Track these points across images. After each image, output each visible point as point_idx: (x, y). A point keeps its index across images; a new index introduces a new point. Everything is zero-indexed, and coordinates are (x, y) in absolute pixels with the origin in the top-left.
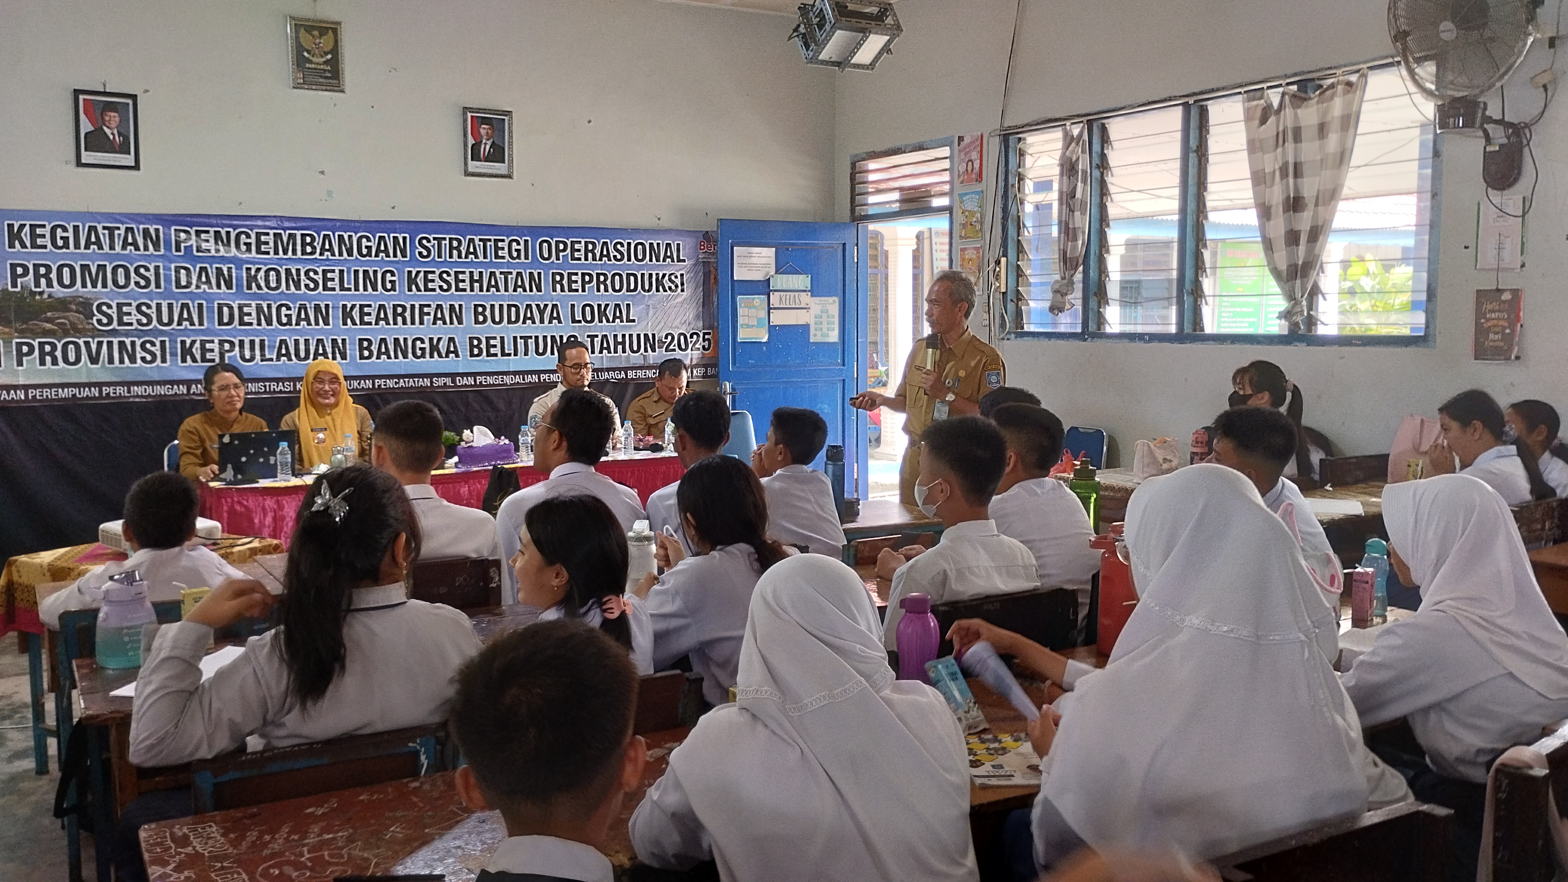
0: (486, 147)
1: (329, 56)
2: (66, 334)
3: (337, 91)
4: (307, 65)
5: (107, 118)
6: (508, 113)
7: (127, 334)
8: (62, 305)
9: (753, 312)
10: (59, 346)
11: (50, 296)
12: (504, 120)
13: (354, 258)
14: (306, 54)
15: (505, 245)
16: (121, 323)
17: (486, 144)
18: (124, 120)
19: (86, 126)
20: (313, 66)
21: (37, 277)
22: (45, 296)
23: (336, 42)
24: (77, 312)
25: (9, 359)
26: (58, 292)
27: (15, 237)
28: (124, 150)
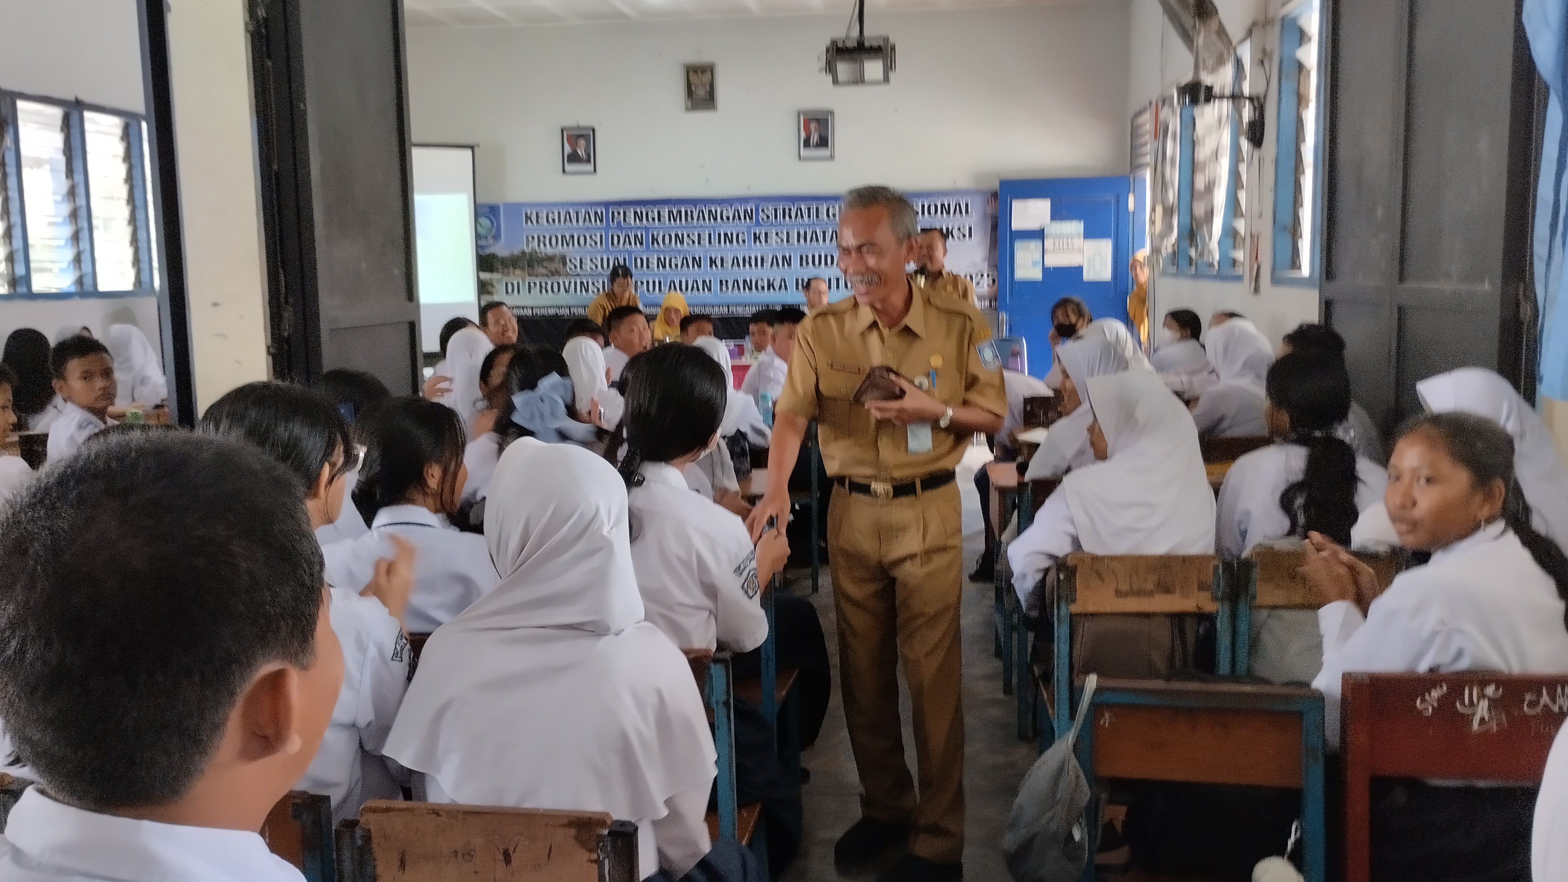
0: (815, 138)
2: (553, 276)
5: (579, 143)
6: (831, 113)
8: (551, 258)
9: (1029, 254)
10: (550, 283)
13: (718, 224)
15: (824, 210)
16: (581, 269)
17: (814, 136)
18: (588, 144)
19: (568, 150)
21: (539, 241)
22: (543, 254)
24: (559, 262)
25: (524, 290)
26: (549, 250)
27: (528, 218)
28: (588, 161)
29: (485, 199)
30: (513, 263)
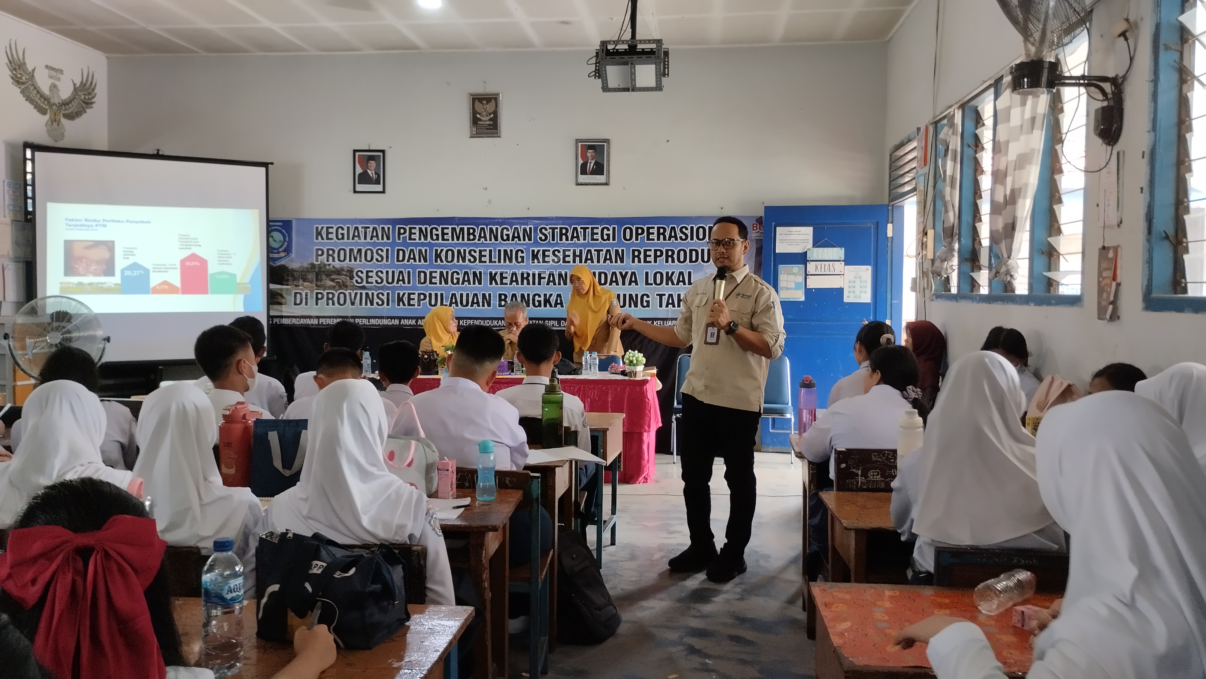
0: (591, 165)
1: (492, 116)
2: (340, 288)
3: (496, 137)
4: (479, 122)
5: (369, 165)
6: (607, 141)
7: (370, 289)
8: (339, 272)
9: (792, 277)
10: (336, 295)
11: (334, 267)
12: (604, 145)
13: (499, 242)
14: (478, 116)
15: (599, 231)
16: (367, 282)
17: (591, 163)
18: (378, 165)
19: (359, 170)
20: (482, 123)
21: (328, 255)
22: (331, 267)
23: (496, 106)
24: (346, 275)
25: (312, 301)
26: (337, 264)
27: (319, 233)
28: (377, 182)
29: (278, 214)
30: (302, 275)
